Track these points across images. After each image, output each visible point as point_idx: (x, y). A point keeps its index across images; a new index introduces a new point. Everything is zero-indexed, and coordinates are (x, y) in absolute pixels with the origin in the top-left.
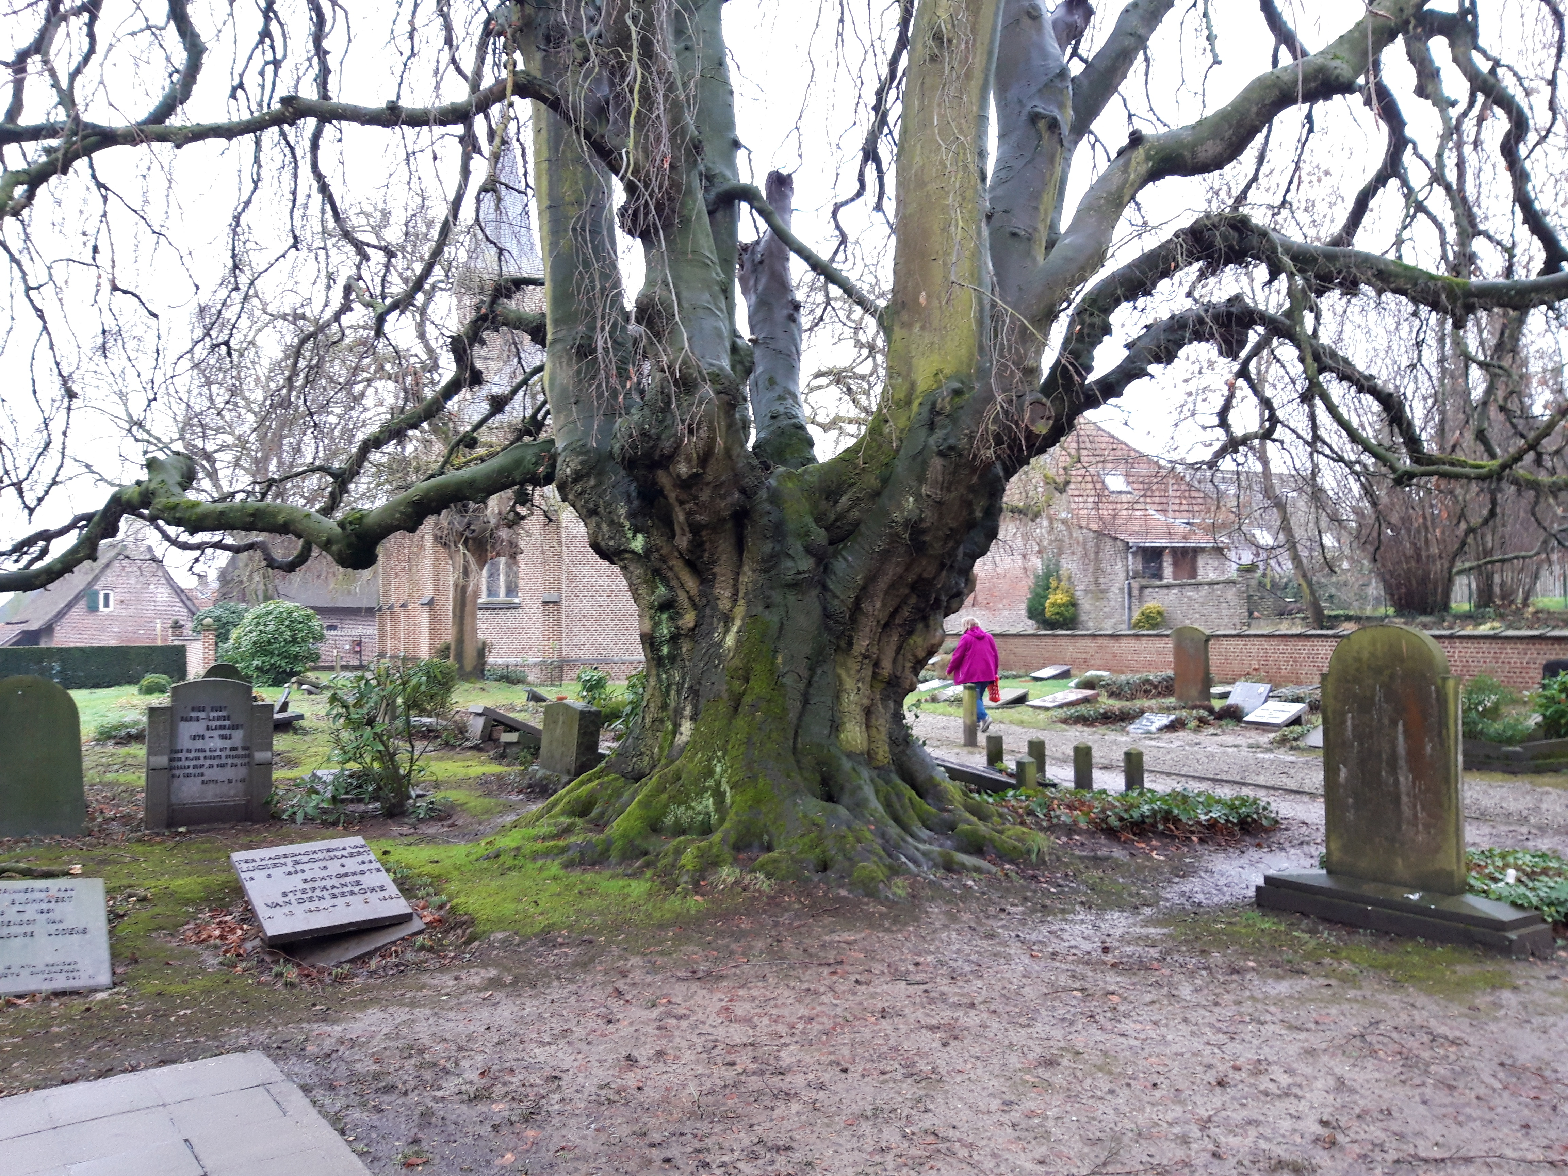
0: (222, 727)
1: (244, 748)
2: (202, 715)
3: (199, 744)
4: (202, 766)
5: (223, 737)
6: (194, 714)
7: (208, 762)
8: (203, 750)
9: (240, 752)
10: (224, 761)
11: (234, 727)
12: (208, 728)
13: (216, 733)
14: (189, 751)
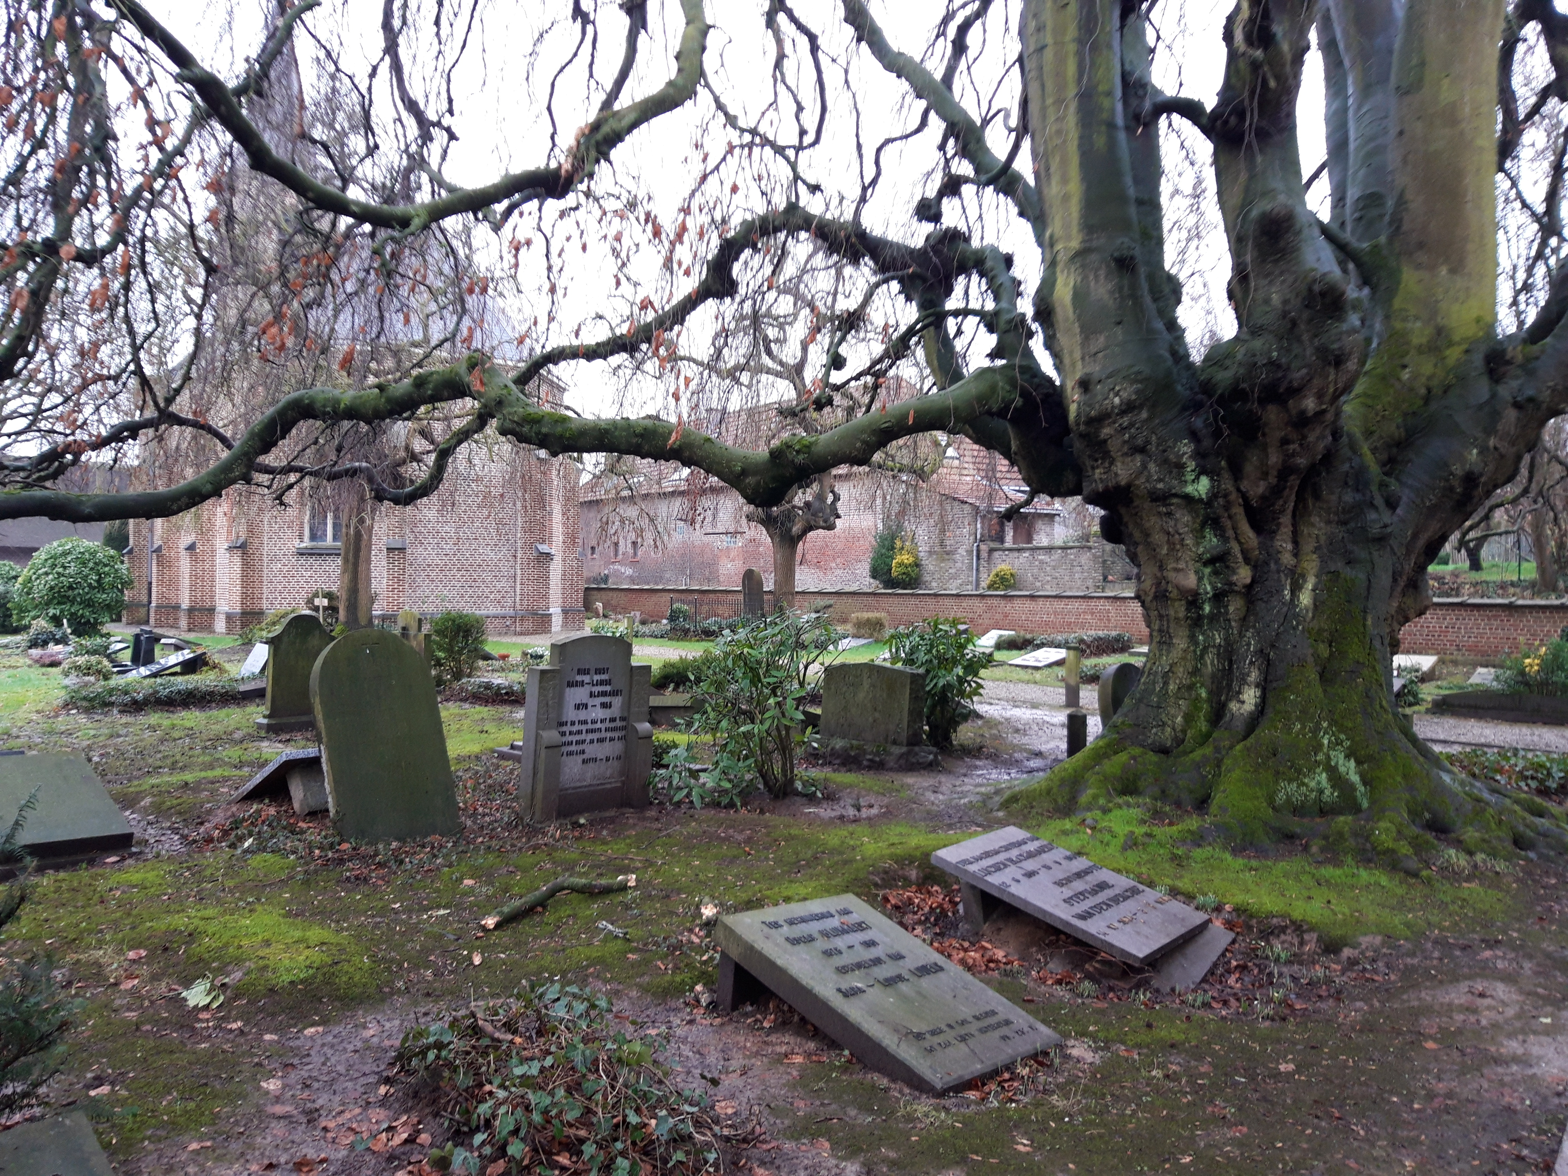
0: (604, 694)
1: (623, 719)
2: (586, 679)
3: (582, 715)
4: (583, 742)
5: (604, 705)
6: (579, 678)
7: (590, 736)
8: (585, 722)
9: (618, 723)
10: (603, 734)
11: (615, 693)
12: (592, 695)
13: (598, 701)
14: (573, 723)
